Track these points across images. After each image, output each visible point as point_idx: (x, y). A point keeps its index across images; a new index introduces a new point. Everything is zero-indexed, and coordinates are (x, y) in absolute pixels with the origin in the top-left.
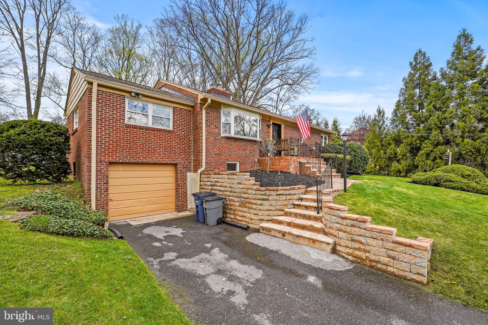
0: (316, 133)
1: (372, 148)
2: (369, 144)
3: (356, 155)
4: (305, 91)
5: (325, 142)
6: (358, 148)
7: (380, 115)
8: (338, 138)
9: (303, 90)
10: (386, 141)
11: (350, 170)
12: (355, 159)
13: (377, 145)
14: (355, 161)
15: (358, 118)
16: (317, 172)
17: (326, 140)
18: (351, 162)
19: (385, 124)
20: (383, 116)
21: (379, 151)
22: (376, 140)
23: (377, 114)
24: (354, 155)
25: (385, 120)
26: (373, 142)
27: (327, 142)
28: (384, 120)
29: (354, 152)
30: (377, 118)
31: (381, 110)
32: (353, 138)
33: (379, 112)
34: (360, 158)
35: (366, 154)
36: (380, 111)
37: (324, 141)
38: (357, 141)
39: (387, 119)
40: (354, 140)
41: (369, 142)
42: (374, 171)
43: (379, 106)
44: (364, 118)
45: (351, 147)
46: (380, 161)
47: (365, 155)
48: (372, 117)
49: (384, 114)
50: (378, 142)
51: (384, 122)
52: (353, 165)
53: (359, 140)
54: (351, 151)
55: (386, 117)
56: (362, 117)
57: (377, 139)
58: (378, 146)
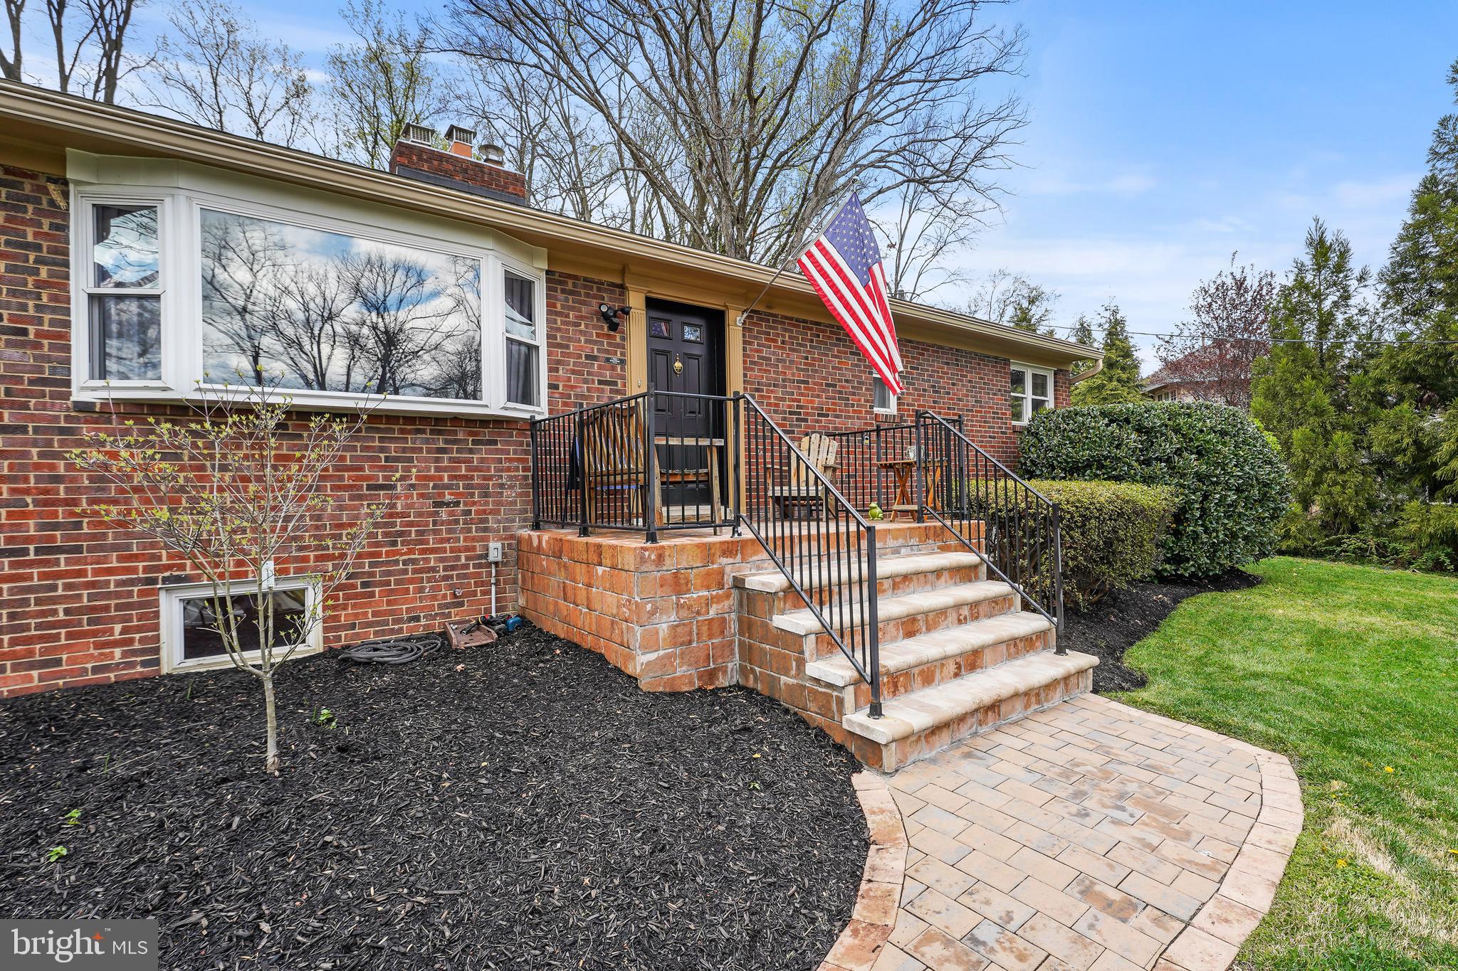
0: (983, 358)
1: (1285, 423)
2: (1269, 404)
3: (1208, 477)
4: (990, 204)
5: (1037, 405)
6: (1223, 433)
7: (1327, 260)
8: (1119, 381)
9: (980, 201)
10: (1363, 384)
11: (1178, 560)
12: (1206, 497)
13: (1315, 407)
14: (1204, 511)
15: (1212, 290)
16: (849, 695)
17: (1044, 394)
18: (1180, 516)
19: (1351, 302)
20: (1339, 268)
21: (1327, 435)
22: (1308, 382)
23: (1308, 261)
24: (1200, 477)
25: (1353, 284)
26: (1291, 393)
27: (1050, 405)
28: (1345, 289)
29: (1199, 453)
30: (1309, 277)
31: (1329, 238)
32: (1188, 379)
33: (1320, 249)
34: (1239, 490)
35: (1270, 463)
36: (1322, 241)
37: (1029, 395)
38: (1208, 388)
39: (1361, 279)
40: (1194, 387)
41: (1271, 395)
42: (1300, 531)
43: (1317, 220)
44: (1239, 288)
45: (1177, 430)
46: (1335, 483)
47: (1264, 472)
48: (1284, 279)
49: (1344, 254)
50: (1320, 392)
51: (1346, 297)
52: (1195, 537)
53: (1220, 385)
54: (1178, 452)
55: (1357, 273)
56: (1229, 281)
57: (1314, 378)
58: (1319, 412)
